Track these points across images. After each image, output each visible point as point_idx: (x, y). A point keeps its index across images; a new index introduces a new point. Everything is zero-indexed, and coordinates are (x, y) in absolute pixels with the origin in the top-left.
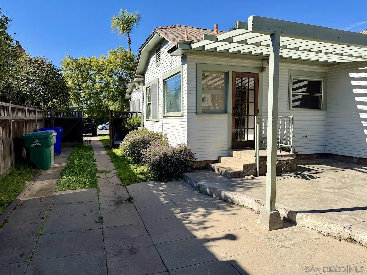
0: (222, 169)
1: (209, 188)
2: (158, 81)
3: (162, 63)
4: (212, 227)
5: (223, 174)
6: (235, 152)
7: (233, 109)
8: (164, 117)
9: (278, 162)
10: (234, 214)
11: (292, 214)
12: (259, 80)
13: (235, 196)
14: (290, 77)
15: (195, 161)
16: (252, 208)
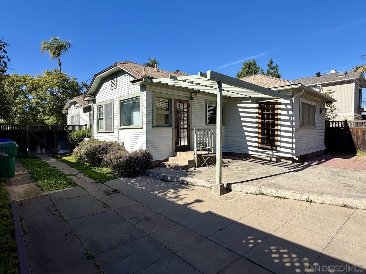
0: (172, 165)
1: (170, 177)
2: (113, 101)
3: (117, 88)
4: (185, 198)
5: (173, 168)
6: (178, 154)
7: (175, 123)
8: (119, 129)
9: (209, 157)
10: (193, 190)
11: (229, 185)
12: (189, 105)
13: (189, 179)
14: (206, 105)
15: (153, 161)
16: (203, 186)
